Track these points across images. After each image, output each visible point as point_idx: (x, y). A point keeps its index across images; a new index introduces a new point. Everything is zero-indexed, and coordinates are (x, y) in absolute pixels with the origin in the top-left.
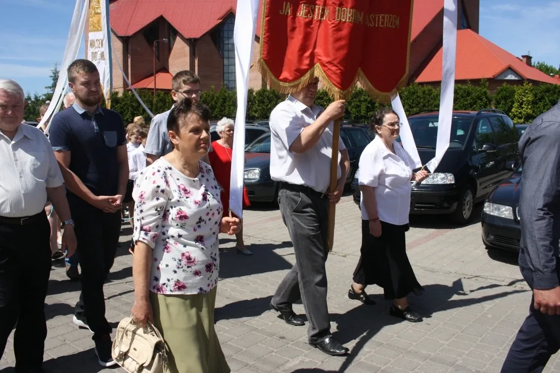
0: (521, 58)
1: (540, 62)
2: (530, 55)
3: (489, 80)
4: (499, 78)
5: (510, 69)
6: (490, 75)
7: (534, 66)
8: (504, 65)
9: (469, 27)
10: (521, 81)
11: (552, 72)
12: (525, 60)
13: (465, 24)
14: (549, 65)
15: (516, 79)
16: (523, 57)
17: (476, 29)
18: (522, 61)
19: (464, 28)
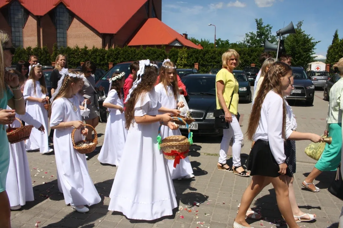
0: (182, 35)
1: (193, 38)
2: (187, 34)
3: (166, 46)
4: (172, 44)
5: (177, 40)
6: (167, 43)
7: (189, 39)
8: (174, 38)
9: (156, 17)
10: (182, 46)
11: (198, 43)
12: (184, 36)
13: (155, 16)
14: (196, 39)
15: (180, 45)
16: (184, 34)
17: (160, 19)
18: (183, 36)
19: (154, 17)
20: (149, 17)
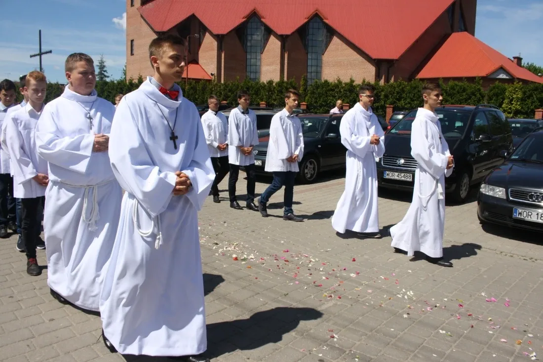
0: (513, 59)
1: (530, 64)
2: (521, 57)
3: (483, 78)
4: (493, 76)
5: (502, 69)
6: (483, 73)
7: (523, 66)
8: (497, 66)
9: (466, 30)
10: (512, 80)
11: (540, 72)
12: (516, 61)
13: (463, 28)
14: (537, 66)
15: (507, 77)
16: (514, 58)
17: (473, 33)
18: (513, 61)
19: (462, 31)
20: (453, 31)
